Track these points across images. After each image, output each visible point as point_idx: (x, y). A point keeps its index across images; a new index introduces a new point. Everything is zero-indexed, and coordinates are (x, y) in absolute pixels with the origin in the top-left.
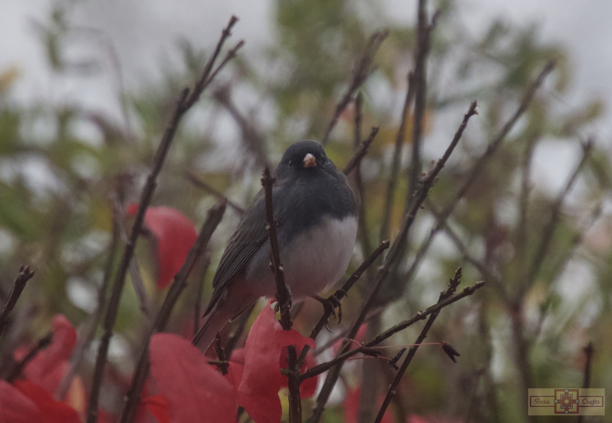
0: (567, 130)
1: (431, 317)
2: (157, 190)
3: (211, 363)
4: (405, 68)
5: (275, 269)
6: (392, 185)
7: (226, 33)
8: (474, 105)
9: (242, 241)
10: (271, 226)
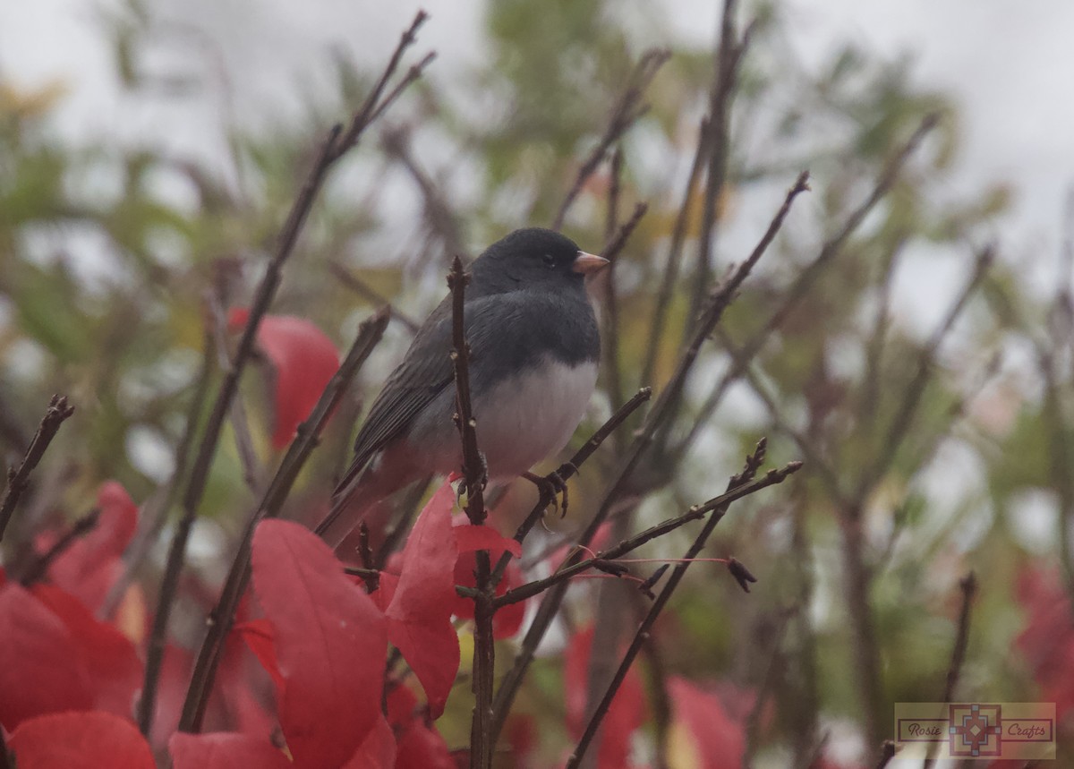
0: (951, 231)
1: (712, 516)
2: (282, 289)
3: (348, 572)
4: (695, 114)
5: (462, 424)
6: (664, 299)
7: (408, 38)
8: (804, 177)
9: (409, 380)
10: (460, 355)
